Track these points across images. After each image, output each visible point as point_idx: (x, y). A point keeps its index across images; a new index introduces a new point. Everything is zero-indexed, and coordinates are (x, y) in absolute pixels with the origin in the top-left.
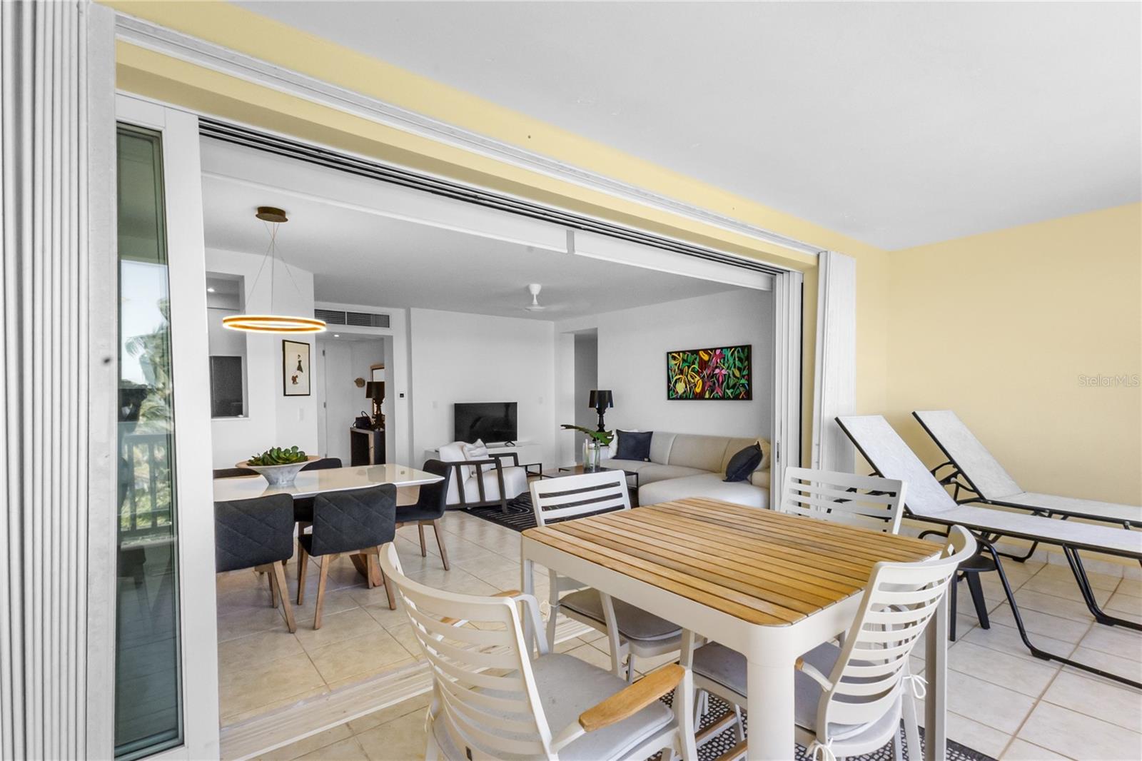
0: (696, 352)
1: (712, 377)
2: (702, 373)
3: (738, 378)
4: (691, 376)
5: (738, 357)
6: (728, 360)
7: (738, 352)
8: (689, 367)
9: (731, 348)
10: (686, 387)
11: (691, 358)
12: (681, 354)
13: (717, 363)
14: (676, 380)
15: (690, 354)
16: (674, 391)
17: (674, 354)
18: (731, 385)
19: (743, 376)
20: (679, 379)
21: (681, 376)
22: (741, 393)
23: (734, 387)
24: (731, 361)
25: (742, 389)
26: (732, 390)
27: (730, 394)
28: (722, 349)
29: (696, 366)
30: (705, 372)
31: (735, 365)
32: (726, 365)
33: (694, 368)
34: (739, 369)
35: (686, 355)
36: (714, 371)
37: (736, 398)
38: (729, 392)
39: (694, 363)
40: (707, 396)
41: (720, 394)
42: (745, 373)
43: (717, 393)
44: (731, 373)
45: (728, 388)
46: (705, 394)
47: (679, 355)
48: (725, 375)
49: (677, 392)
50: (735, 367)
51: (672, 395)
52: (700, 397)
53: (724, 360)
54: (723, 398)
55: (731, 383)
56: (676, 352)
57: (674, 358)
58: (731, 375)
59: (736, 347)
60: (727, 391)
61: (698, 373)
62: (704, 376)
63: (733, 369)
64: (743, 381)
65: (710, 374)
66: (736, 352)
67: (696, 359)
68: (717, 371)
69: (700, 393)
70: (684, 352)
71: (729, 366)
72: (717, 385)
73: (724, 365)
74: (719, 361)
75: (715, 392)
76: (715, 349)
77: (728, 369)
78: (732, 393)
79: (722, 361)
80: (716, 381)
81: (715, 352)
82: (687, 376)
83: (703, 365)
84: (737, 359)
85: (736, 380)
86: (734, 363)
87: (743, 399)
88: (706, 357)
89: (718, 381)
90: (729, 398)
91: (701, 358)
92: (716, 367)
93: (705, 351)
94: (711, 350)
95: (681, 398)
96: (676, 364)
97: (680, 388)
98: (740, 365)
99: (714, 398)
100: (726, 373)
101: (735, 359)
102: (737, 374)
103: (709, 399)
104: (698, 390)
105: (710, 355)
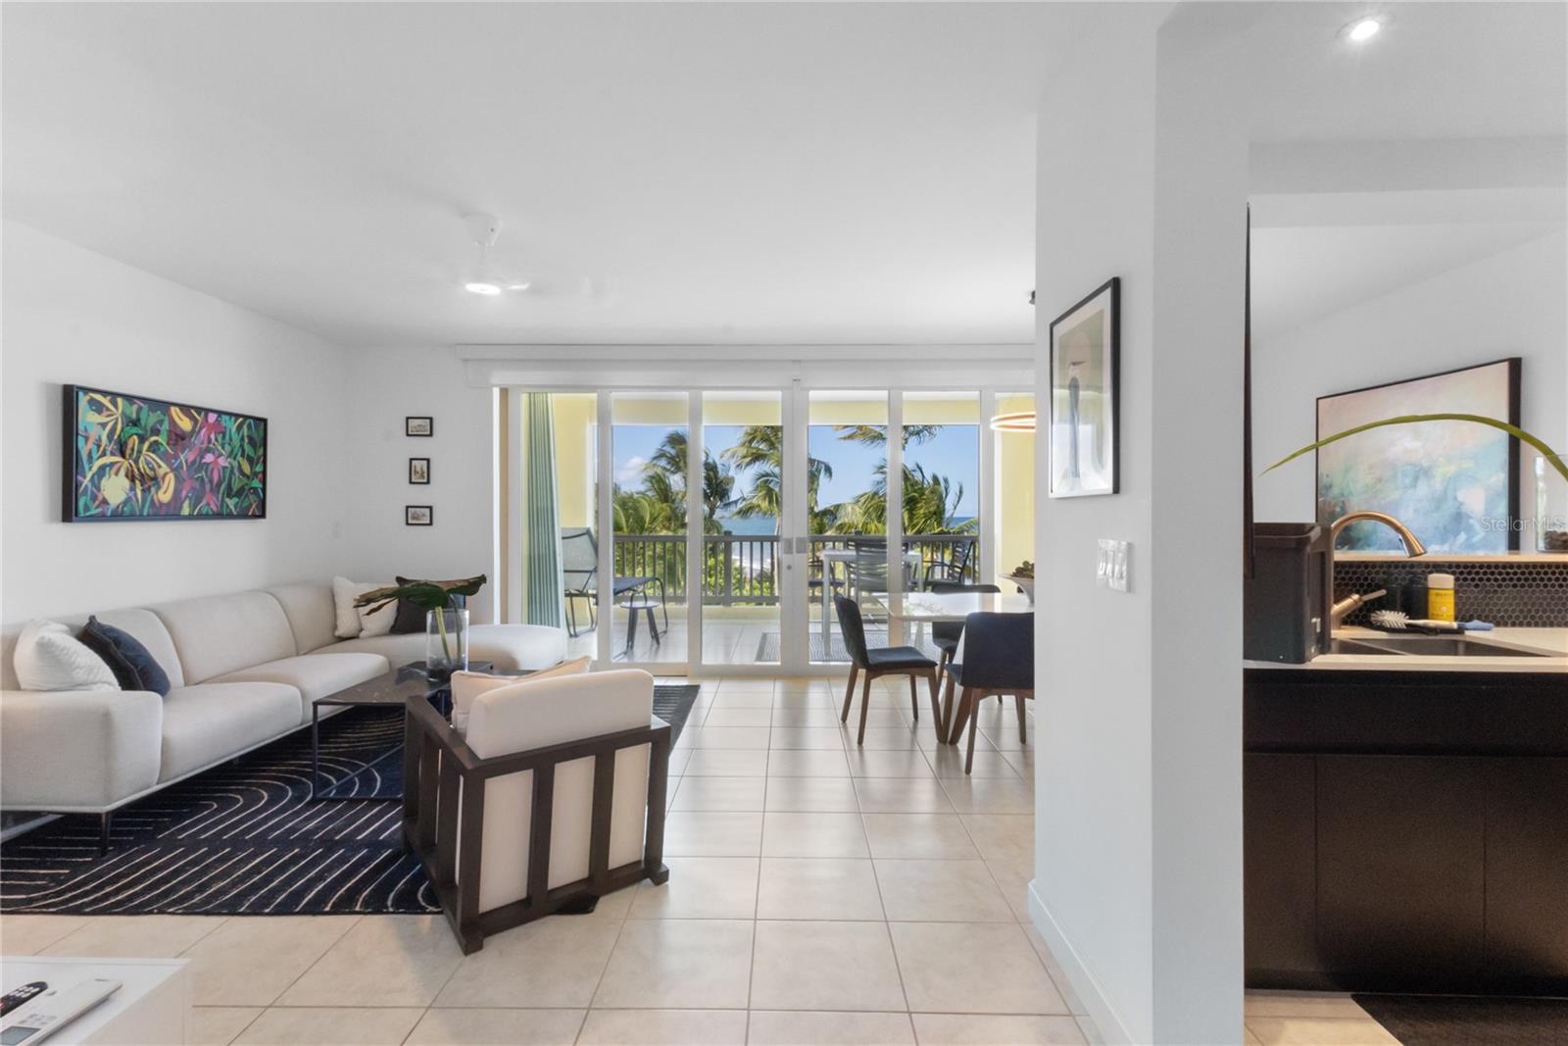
0: (163, 406)
1: (198, 470)
2: (176, 457)
3: (248, 477)
4: (148, 463)
5: (248, 436)
6: (231, 439)
7: (249, 426)
8: (142, 439)
9: (237, 416)
10: (133, 489)
11: (150, 419)
12: (120, 400)
13: (209, 441)
14: (102, 468)
15: (145, 407)
16: (94, 498)
17: (98, 397)
18: (233, 493)
19: (255, 474)
20: (112, 465)
21: (118, 459)
22: (251, 505)
23: (240, 493)
24: (236, 442)
25: (252, 498)
26: (236, 500)
27: (232, 507)
28: (220, 413)
29: (162, 439)
30: (182, 457)
31: (243, 451)
32: (228, 448)
33: (156, 442)
34: (250, 460)
35: (135, 407)
36: (202, 457)
37: (243, 515)
38: (231, 503)
39: (156, 432)
40: (186, 511)
41: (213, 506)
42: (259, 468)
43: (208, 504)
44: (235, 464)
45: (229, 496)
46: (181, 508)
47: (115, 405)
48: (224, 468)
49: (105, 502)
50: (243, 456)
51: (87, 508)
52: (168, 513)
53: (224, 438)
54: (219, 516)
55: (236, 487)
56: (104, 393)
57: (98, 408)
58: (236, 471)
59: (246, 417)
60: (227, 500)
61: (165, 457)
62: (180, 466)
63: (239, 458)
64: (256, 484)
65: (194, 462)
66: (245, 427)
67: (161, 422)
68: (209, 458)
69: (169, 504)
70: (130, 399)
71: (232, 451)
72: (208, 487)
73: (223, 448)
74: (213, 436)
75: (204, 502)
76: (208, 411)
77: (229, 456)
78: (236, 506)
79: (220, 437)
80: (206, 480)
81: (206, 416)
82: (136, 462)
83: (178, 438)
84: (246, 440)
85: (245, 480)
86: (242, 446)
87: (255, 516)
88: (185, 424)
89: (211, 482)
90: (230, 516)
91: (173, 423)
92: (208, 450)
93: (185, 409)
94: (199, 410)
95: (118, 516)
96: (104, 425)
97: (116, 488)
98: (252, 454)
99: (202, 516)
100: (227, 464)
101: (242, 439)
102: (247, 469)
103: (190, 517)
104: (165, 495)
105: (195, 421)
